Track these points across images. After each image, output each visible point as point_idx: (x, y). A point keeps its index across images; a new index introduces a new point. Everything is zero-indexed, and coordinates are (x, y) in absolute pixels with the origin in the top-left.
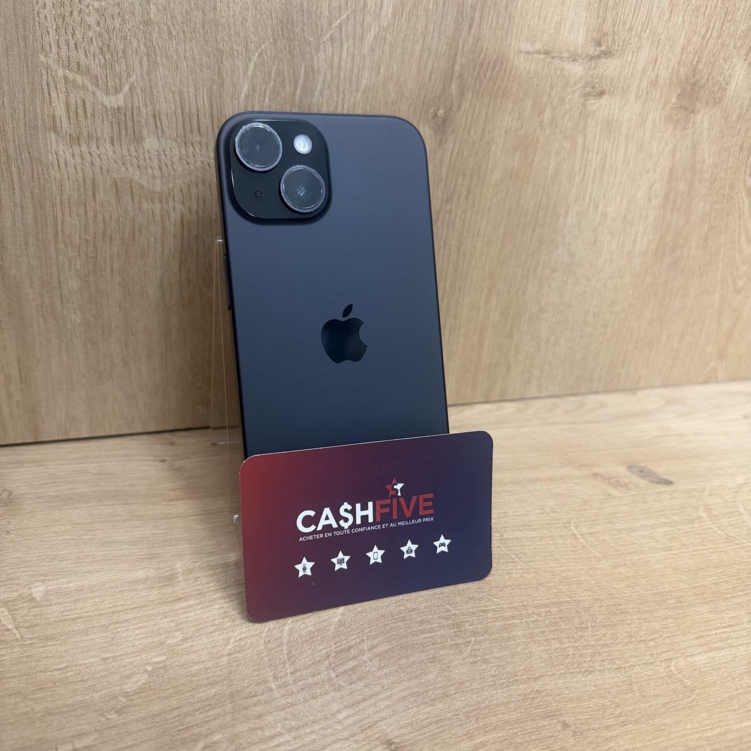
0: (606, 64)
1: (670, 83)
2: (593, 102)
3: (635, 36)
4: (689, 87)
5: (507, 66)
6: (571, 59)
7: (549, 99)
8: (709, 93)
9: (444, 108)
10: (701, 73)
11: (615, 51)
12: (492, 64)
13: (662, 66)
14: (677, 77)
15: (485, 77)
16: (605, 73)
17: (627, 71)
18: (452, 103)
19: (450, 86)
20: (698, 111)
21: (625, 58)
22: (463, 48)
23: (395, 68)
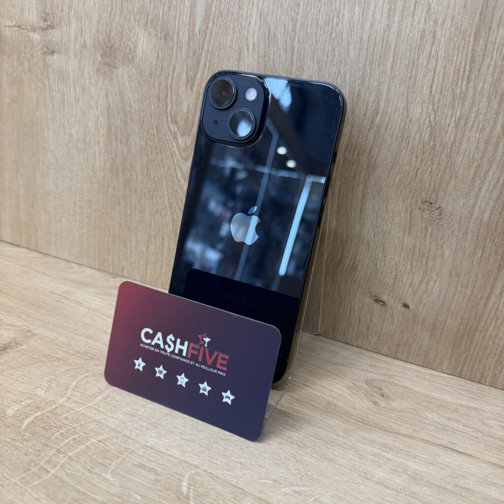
0: (52, 33)
1: (94, 45)
2: (49, 57)
3: (65, 15)
4: (108, 49)
6: (33, 30)
11: (56, 24)
13: (86, 34)
14: (98, 42)
16: (53, 39)
17: (65, 37)
21: (63, 29)
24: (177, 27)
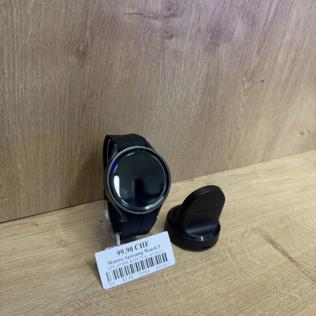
0: (174, 21)
1: (206, 31)
2: (167, 41)
3: (188, 6)
4: (216, 33)
5: (119, 21)
6: (155, 18)
7: (144, 40)
8: (225, 36)
9: (82, 45)
10: (222, 26)
11: (178, 13)
12: (109, 20)
13: (202, 22)
14: (210, 28)
15: (106, 28)
16: (173, 26)
17: (185, 24)
18: (88, 42)
19: (85, 33)
20: (221, 45)
21: (184, 17)
22: (92, 11)
23: (50, 22)
24: (260, 18)
